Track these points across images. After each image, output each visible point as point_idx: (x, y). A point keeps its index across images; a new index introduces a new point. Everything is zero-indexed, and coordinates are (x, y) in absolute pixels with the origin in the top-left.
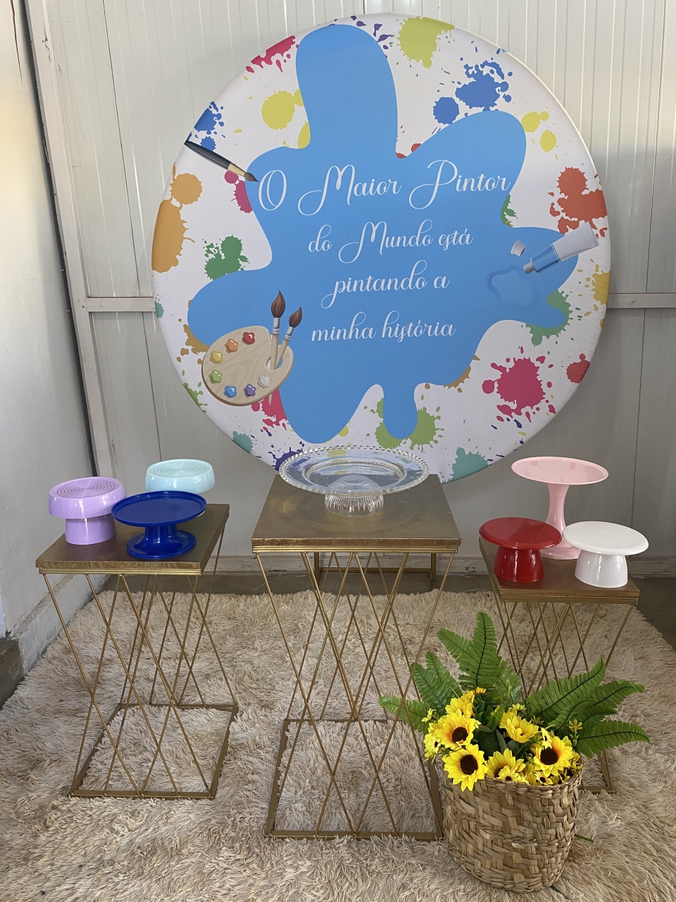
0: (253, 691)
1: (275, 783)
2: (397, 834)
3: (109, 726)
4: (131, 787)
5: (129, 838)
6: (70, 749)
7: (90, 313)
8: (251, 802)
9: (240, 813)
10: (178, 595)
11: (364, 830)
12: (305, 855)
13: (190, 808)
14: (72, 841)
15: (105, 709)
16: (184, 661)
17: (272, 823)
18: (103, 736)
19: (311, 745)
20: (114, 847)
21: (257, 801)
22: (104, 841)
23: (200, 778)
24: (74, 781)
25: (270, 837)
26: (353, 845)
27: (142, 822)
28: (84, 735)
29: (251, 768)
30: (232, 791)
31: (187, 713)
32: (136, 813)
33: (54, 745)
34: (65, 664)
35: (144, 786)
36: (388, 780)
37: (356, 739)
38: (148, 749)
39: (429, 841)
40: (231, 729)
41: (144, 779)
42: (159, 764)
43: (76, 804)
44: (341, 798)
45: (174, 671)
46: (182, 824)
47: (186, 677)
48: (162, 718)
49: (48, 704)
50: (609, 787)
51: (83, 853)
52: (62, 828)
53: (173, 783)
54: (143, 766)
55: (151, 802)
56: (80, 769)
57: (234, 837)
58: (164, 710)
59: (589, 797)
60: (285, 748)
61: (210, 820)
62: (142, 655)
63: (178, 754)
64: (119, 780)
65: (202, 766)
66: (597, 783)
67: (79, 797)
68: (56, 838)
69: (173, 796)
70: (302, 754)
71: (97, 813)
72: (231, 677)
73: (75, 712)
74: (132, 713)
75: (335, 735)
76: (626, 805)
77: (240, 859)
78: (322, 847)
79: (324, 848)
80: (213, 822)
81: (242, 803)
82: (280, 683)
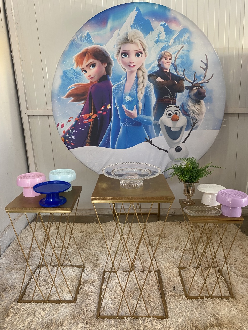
0: (91, 260)
1: (100, 296)
2: (149, 317)
3: (34, 274)
4: (42, 299)
5: (42, 319)
6: (19, 284)
7: (28, 116)
8: (91, 304)
9: (86, 308)
10: (61, 224)
11: (136, 315)
12: (113, 325)
13: (66, 307)
14: (19, 321)
15: (32, 267)
16: (64, 249)
17: (99, 313)
18: (31, 278)
19: (114, 281)
20: (35, 323)
21: (93, 303)
22: (32, 321)
23: (70, 295)
24: (19, 296)
25: (98, 318)
26: (132, 321)
27: (47, 313)
28: (24, 278)
29: (90, 290)
30: (83, 300)
31: (65, 269)
32: (45, 309)
33: (12, 282)
34: (17, 250)
35: (48, 298)
36: (145, 295)
37: (132, 278)
38: (50, 283)
39: (162, 319)
40: (82, 275)
41: (48, 295)
42: (54, 289)
43: (20, 306)
44: (126, 302)
45: (59, 253)
46: (63, 313)
47: (65, 255)
48: (55, 271)
49: (10, 266)
50: (232, 296)
51: (23, 325)
52: (14, 316)
53: (59, 297)
54: (47, 290)
55: (51, 304)
56: (22, 291)
57: (84, 318)
58: (56, 268)
59: (225, 301)
60: (104, 282)
61: (74, 312)
62: (47, 246)
63: (61, 285)
64: (38, 296)
65: (71, 290)
66: (227, 295)
67: (22, 303)
68: (12, 320)
69: (59, 302)
70: (111, 284)
71: (29, 309)
72: (82, 255)
73: (21, 269)
74: (43, 269)
75: (123, 277)
76: (239, 304)
77: (86, 328)
78: (119, 322)
79: (120, 323)
80: (76, 312)
81: (87, 305)
82: (101, 257)
